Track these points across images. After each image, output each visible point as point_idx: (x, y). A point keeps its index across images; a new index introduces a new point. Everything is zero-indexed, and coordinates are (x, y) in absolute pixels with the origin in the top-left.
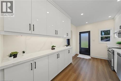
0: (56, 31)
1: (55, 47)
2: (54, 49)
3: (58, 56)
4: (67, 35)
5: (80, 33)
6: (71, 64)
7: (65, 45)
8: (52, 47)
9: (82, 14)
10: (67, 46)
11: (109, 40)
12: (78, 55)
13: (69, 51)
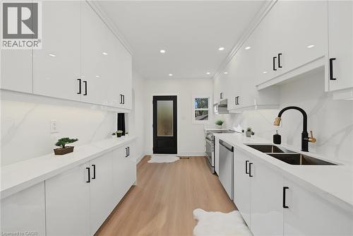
0: (83, 85)
1: (73, 141)
2: (71, 150)
3: (91, 174)
4: (122, 102)
5: (156, 99)
6: (133, 187)
7: (114, 134)
8: (58, 144)
9: (163, 51)
10: (119, 135)
11: (206, 118)
12: (149, 157)
13: (128, 149)
